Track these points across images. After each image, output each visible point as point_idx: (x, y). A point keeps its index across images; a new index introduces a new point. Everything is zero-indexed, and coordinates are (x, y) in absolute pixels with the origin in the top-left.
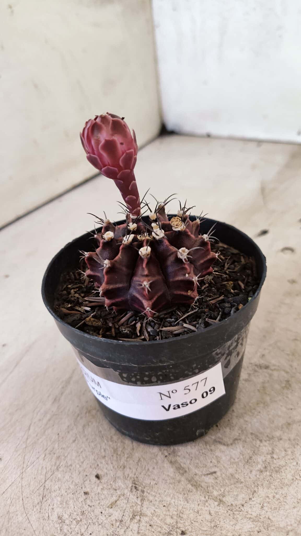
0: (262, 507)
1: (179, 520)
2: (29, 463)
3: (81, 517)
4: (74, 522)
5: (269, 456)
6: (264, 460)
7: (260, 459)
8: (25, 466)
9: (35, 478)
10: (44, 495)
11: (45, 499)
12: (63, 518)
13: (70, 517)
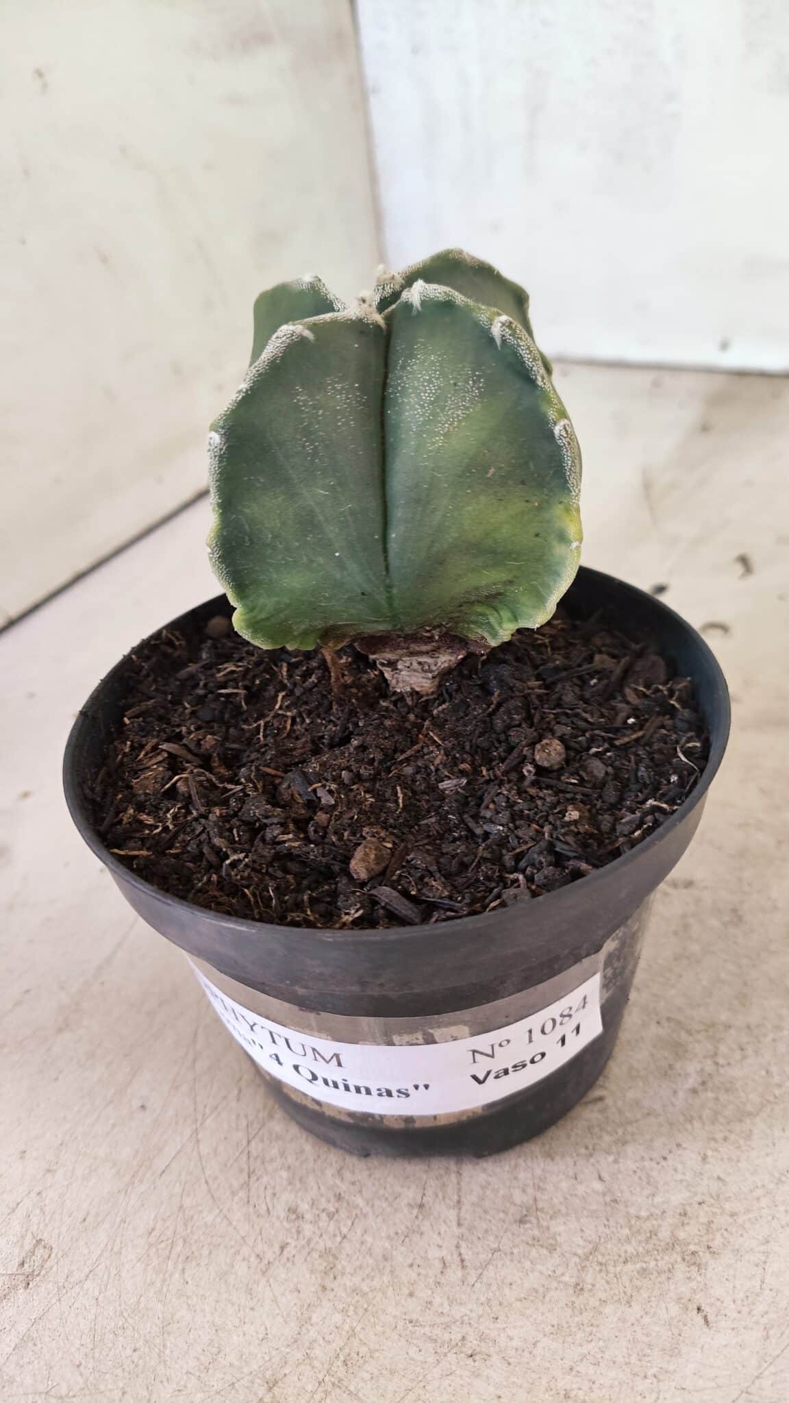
0: (705, 1158)
1: (539, 1195)
2: (207, 1111)
3: (337, 1205)
4: (324, 1216)
5: (709, 1062)
6: (699, 1069)
7: (692, 1067)
8: (200, 1117)
9: (225, 1138)
10: (252, 1169)
11: (253, 1178)
12: (299, 1210)
13: (314, 1207)
